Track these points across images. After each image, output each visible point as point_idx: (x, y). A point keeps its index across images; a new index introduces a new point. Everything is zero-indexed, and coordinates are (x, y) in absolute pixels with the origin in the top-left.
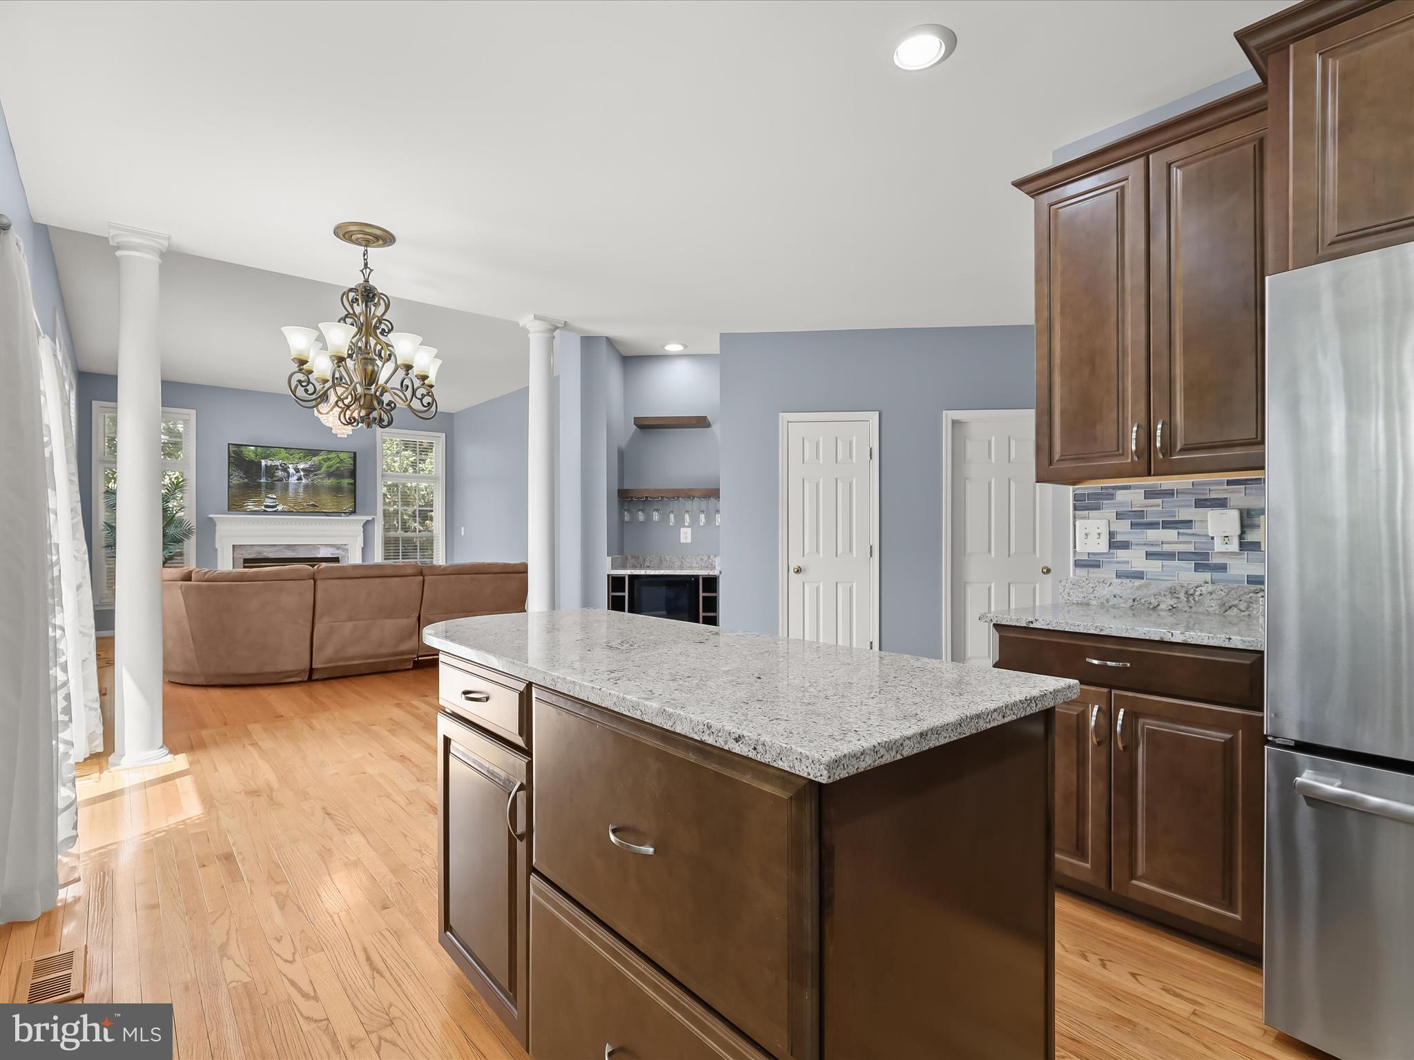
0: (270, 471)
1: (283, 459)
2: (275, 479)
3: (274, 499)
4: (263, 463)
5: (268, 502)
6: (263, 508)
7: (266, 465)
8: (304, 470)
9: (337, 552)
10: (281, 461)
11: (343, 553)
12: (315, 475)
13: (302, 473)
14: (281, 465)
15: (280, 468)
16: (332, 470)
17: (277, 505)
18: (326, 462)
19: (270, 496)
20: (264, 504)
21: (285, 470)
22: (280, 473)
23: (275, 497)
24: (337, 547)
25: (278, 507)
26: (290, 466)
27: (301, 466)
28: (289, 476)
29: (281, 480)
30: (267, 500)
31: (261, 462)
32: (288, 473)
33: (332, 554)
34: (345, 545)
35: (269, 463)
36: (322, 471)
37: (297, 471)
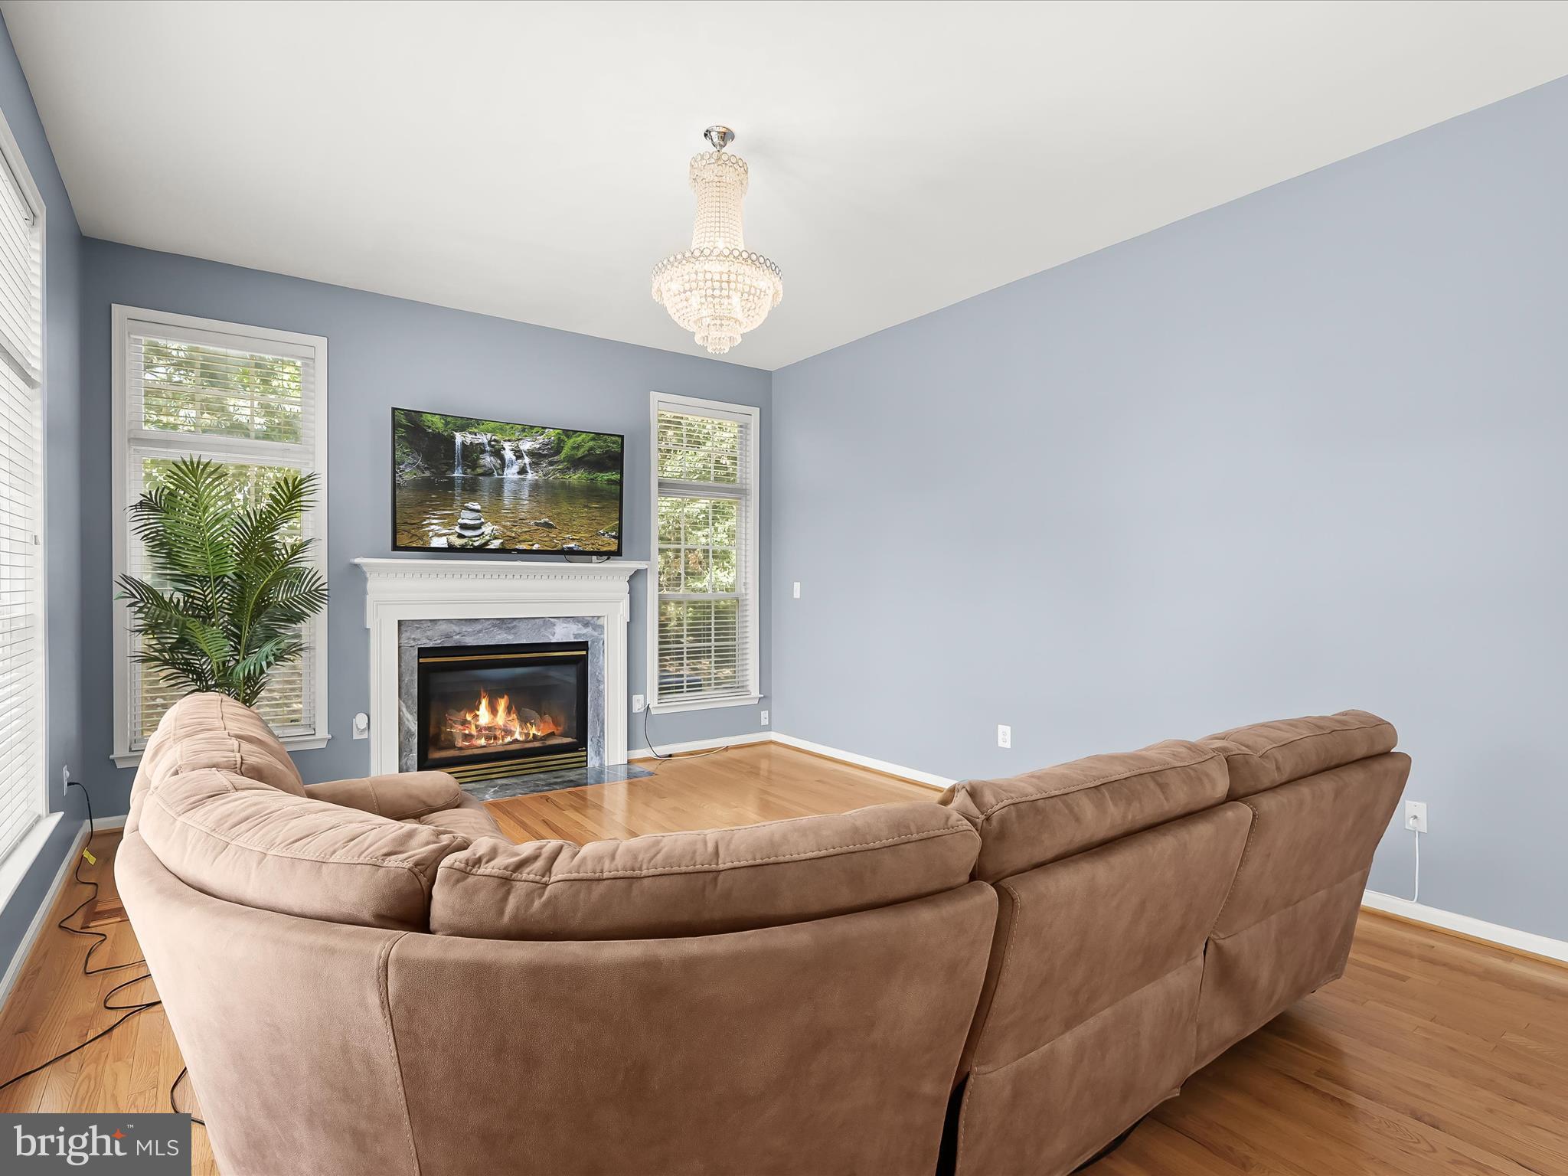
0: (471, 454)
1: (493, 431)
2: (479, 471)
3: (477, 511)
4: (459, 438)
5: (467, 518)
6: (457, 529)
7: (463, 443)
8: (531, 453)
9: (584, 631)
10: (489, 435)
11: (596, 634)
12: (551, 464)
13: (527, 460)
14: (489, 442)
15: (488, 448)
16: (580, 453)
17: (482, 523)
18: (568, 437)
19: (469, 505)
20: (460, 521)
21: (497, 453)
22: (488, 460)
23: (478, 507)
24: (585, 622)
25: (484, 529)
26: (507, 445)
27: (526, 445)
28: (503, 465)
29: (489, 473)
30: (465, 514)
31: (454, 437)
32: (502, 458)
33: (576, 636)
34: (599, 617)
35: (469, 438)
36: (562, 455)
37: (519, 455)
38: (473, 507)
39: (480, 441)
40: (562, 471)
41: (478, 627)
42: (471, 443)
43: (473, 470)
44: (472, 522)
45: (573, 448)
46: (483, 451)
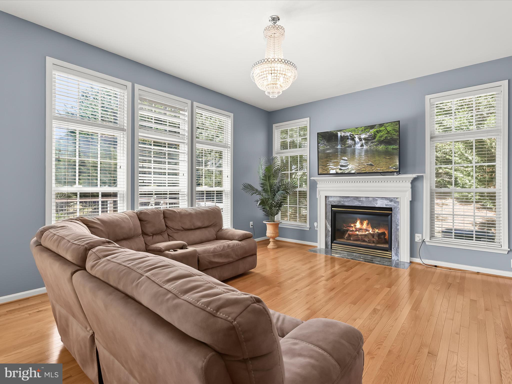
0: (344, 139)
1: (351, 131)
2: (347, 146)
3: (346, 160)
4: (339, 134)
5: (342, 163)
6: (339, 167)
7: (341, 136)
8: (365, 139)
9: (390, 203)
10: (350, 133)
11: (396, 205)
12: (372, 143)
13: (363, 141)
14: (350, 135)
15: (350, 137)
16: (382, 139)
17: (348, 165)
18: (378, 133)
19: (343, 158)
20: (340, 164)
21: (353, 139)
22: (350, 142)
23: (347, 159)
24: (391, 200)
25: (348, 167)
26: (356, 136)
27: (363, 136)
28: (355, 144)
29: (350, 146)
30: (342, 161)
31: (337, 134)
32: (354, 141)
33: (386, 205)
34: (397, 198)
35: (343, 134)
36: (376, 140)
37: (360, 139)
38: (345, 159)
39: (347, 135)
40: (376, 145)
41: (349, 199)
42: (344, 135)
43: (344, 145)
44: (344, 164)
45: (380, 137)
46: (348, 139)
